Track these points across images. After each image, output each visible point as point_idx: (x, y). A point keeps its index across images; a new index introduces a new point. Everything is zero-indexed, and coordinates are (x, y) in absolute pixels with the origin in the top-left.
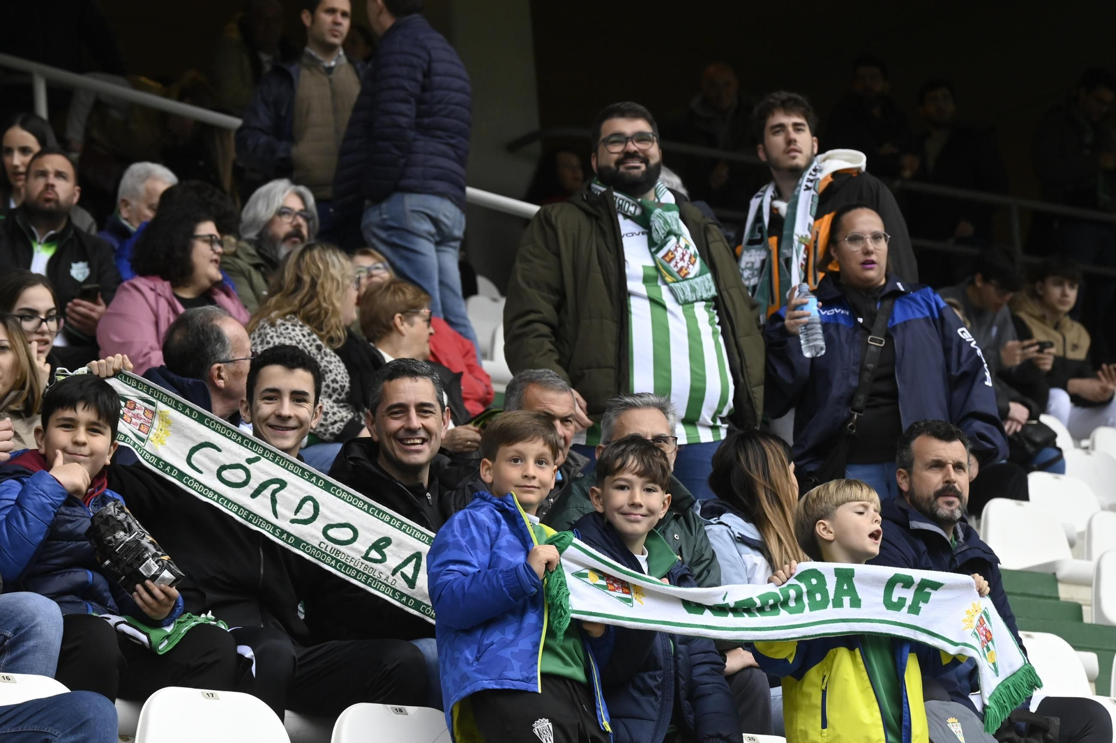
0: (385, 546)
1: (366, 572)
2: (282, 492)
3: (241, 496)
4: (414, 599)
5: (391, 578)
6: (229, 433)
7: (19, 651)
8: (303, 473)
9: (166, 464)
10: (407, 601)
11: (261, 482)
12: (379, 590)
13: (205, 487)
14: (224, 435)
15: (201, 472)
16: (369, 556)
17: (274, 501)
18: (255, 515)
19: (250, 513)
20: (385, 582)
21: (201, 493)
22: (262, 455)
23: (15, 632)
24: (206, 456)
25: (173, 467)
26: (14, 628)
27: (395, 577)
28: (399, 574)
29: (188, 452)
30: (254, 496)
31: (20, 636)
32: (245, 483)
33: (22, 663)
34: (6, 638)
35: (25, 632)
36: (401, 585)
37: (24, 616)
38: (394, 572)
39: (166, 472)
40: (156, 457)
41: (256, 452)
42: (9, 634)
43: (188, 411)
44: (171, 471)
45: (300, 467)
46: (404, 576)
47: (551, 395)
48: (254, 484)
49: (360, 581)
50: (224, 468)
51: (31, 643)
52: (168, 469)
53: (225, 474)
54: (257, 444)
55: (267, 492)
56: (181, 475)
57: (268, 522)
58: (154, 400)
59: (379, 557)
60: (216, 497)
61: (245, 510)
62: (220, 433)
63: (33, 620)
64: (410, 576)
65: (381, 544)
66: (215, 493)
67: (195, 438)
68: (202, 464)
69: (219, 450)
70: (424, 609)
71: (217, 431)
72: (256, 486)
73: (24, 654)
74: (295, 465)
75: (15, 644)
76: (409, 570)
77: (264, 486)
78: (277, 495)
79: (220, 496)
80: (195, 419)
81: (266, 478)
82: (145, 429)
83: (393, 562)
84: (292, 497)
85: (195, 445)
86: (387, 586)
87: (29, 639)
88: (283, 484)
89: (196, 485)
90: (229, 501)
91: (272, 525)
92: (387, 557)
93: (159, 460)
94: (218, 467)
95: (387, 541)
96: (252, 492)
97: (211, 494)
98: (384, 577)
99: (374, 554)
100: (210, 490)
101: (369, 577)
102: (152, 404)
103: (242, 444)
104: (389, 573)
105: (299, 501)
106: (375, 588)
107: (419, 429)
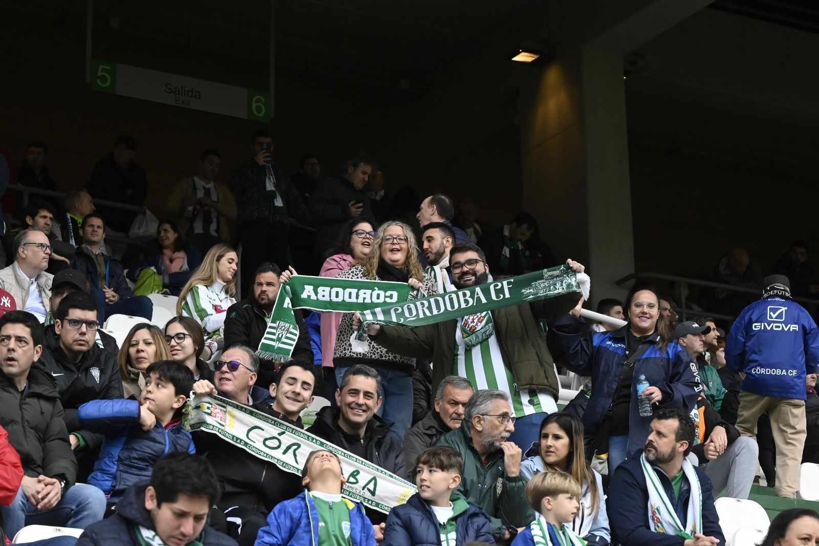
0: (357, 475)
1: (348, 490)
2: (299, 450)
3: (278, 454)
4: (375, 502)
5: (362, 492)
6: (267, 420)
7: (79, 517)
8: (308, 438)
9: (238, 439)
10: (372, 503)
11: (287, 445)
12: (356, 499)
13: (259, 450)
14: (265, 421)
15: (255, 442)
16: (349, 481)
17: (295, 455)
18: (287, 464)
19: (284, 463)
20: (359, 494)
21: (257, 453)
22: (286, 430)
23: (77, 506)
24: (257, 434)
25: (241, 440)
26: (76, 504)
27: (364, 491)
28: (366, 489)
29: (246, 432)
30: (284, 453)
31: (80, 509)
32: (279, 447)
33: (80, 523)
34: (72, 510)
35: (82, 507)
36: (368, 495)
37: (82, 497)
38: (363, 488)
39: (238, 443)
40: (232, 435)
41: (282, 429)
42: (74, 507)
43: (244, 409)
44: (240, 442)
45: (307, 435)
46: (369, 490)
47: (457, 391)
48: (283, 447)
49: (346, 494)
50: (266, 439)
51: (85, 513)
52: (239, 441)
53: (267, 443)
54: (283, 424)
55: (291, 451)
56: (246, 444)
57: (294, 467)
58: (225, 405)
59: (354, 481)
60: (265, 455)
61: (281, 461)
62: (262, 420)
63: (87, 500)
64: (372, 490)
65: (354, 474)
66: (265, 453)
67: (249, 425)
68: (255, 438)
69: (263, 430)
70: (381, 506)
71: (260, 419)
72: (285, 448)
73: (81, 519)
74: (304, 434)
75: (77, 513)
76: (371, 486)
77: (289, 448)
78: (296, 452)
79: (267, 454)
80: (248, 414)
81: (290, 443)
82: (223, 420)
83: (362, 483)
84: (305, 452)
85: (249, 428)
86: (360, 496)
87: (85, 511)
88: (299, 446)
89: (254, 449)
90: (272, 457)
91: (296, 468)
92: (359, 480)
93: (234, 436)
94: (263, 439)
95: (358, 472)
96: (283, 451)
97: (262, 454)
98: (358, 491)
99: (352, 480)
100: (262, 451)
101: (350, 492)
102: (224, 407)
103: (274, 425)
104: (361, 489)
105: (308, 454)
106: (354, 498)
107: (363, 405)
